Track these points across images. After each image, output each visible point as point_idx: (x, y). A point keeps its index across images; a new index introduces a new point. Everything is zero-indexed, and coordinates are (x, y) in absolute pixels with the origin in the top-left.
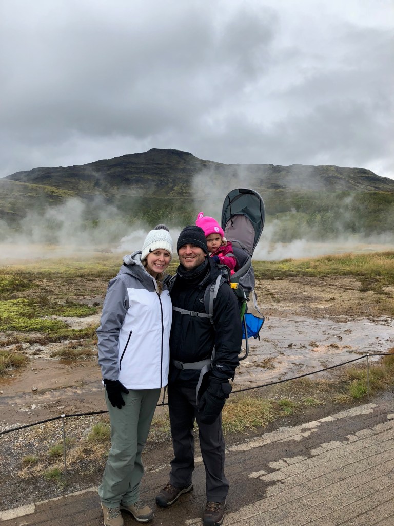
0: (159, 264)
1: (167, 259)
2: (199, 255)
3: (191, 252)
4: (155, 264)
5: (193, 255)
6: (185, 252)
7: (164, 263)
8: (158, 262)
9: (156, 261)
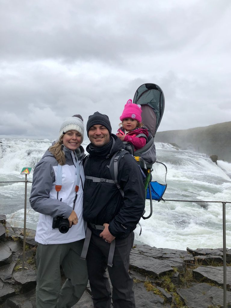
0: (73, 142)
1: (79, 138)
2: (107, 136)
3: (101, 133)
4: (69, 142)
5: (102, 136)
6: (95, 133)
7: (76, 142)
8: (71, 141)
9: (70, 140)
